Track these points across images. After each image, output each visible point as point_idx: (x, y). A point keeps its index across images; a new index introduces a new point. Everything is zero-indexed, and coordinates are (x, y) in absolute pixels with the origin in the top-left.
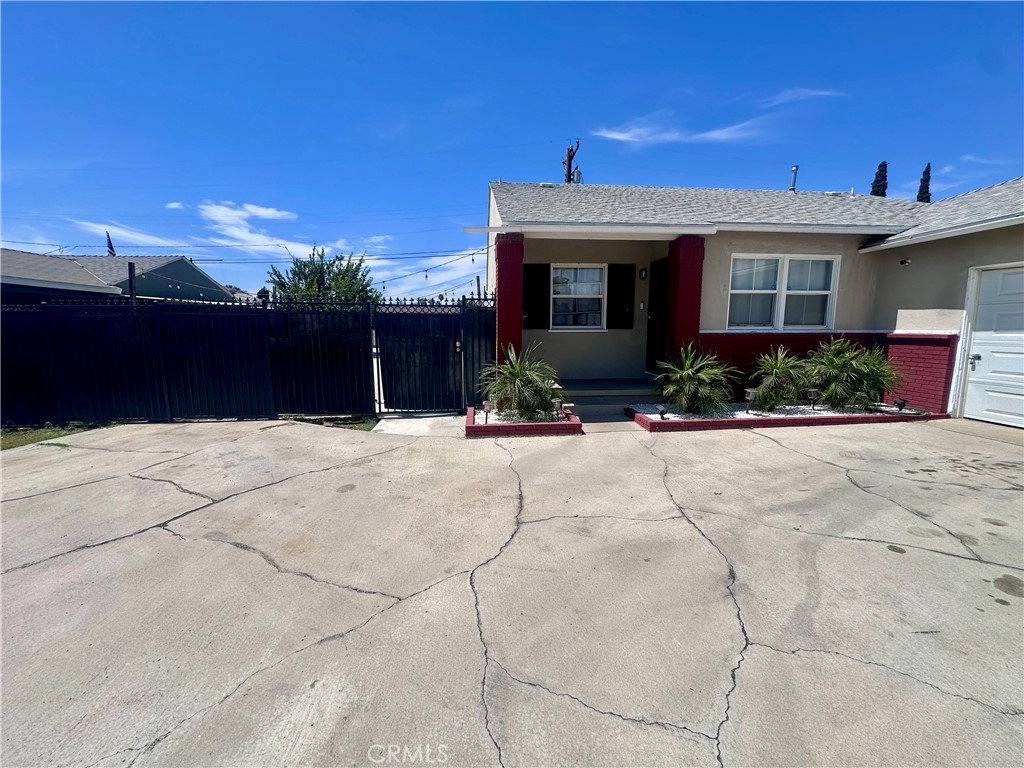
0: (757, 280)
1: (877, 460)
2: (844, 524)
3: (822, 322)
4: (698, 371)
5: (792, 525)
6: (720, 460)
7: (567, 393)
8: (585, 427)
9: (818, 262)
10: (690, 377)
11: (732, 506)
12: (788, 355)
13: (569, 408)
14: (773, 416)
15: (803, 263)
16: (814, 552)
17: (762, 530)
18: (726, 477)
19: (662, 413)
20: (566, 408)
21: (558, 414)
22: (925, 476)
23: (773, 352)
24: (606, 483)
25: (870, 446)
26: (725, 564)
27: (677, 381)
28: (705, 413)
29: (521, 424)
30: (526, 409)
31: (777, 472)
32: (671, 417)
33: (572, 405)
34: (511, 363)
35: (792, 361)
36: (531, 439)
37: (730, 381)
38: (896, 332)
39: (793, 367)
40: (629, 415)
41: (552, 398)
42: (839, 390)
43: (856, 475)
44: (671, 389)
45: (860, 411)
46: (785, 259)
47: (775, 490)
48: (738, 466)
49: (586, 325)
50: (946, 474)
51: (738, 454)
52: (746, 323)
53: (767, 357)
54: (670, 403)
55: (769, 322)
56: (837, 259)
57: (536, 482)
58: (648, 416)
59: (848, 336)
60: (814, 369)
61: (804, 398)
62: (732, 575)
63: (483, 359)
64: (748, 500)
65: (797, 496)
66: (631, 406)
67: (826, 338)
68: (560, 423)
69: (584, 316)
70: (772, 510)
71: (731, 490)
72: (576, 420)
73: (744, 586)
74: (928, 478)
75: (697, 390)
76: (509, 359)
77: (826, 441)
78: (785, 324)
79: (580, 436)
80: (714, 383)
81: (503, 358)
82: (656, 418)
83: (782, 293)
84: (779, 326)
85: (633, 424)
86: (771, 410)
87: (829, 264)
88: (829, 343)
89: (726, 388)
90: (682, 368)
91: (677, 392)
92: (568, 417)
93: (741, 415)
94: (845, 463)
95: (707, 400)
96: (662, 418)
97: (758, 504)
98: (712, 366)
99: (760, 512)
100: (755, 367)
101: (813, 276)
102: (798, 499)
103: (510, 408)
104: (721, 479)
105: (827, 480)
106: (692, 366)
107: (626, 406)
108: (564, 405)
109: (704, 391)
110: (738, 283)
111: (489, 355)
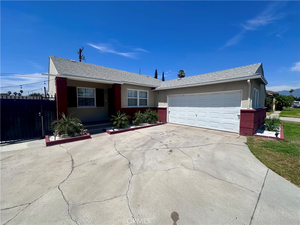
0: (133, 95)
1: (156, 133)
2: (150, 147)
3: (146, 105)
4: (121, 117)
5: (141, 150)
6: (127, 139)
7: (85, 126)
8: (92, 136)
9: (145, 92)
10: (120, 119)
11: (130, 149)
12: (140, 113)
13: (86, 131)
14: (138, 127)
15: (142, 92)
16: (145, 154)
17: (135, 152)
18: (129, 142)
19: (113, 129)
20: (85, 131)
21: (82, 133)
22: (162, 135)
23: (137, 112)
24: (99, 150)
25: (155, 131)
26: (128, 161)
27: (116, 120)
28: (124, 128)
29: (69, 138)
30: (70, 133)
31: (139, 139)
32: (116, 130)
33: (87, 130)
34: (64, 119)
35: (141, 114)
36: (73, 142)
37: (129, 119)
38: (159, 107)
39: (141, 115)
40: (104, 131)
41: (80, 129)
42: (150, 119)
43: (152, 137)
44: (115, 123)
45: (154, 123)
46: (138, 91)
47: (138, 143)
48: (131, 139)
49: (90, 105)
50: (166, 134)
51: (131, 137)
52: (131, 105)
53: (136, 113)
54: (115, 126)
55: (136, 105)
56: (148, 91)
57: (77, 155)
58: (110, 130)
59: (151, 108)
60: (145, 116)
61: (144, 122)
62: (130, 163)
63: (52, 118)
64: (133, 147)
65: (142, 143)
66: (105, 128)
67: (147, 108)
68: (83, 136)
69: (89, 103)
70: (138, 148)
71: (130, 145)
72: (88, 134)
73: (132, 164)
74: (163, 135)
75: (121, 122)
76: (63, 118)
77: (148, 131)
78: (139, 105)
79: (90, 139)
80: (125, 120)
81: (60, 117)
82: (112, 131)
83: (138, 98)
84: (138, 106)
85: (106, 133)
86: (138, 125)
87: (146, 92)
88: (148, 109)
89: (128, 121)
90: (117, 117)
91: (117, 123)
92: (86, 134)
93: (132, 127)
94: (151, 135)
95: (124, 124)
96: (113, 130)
97: (135, 147)
98: (125, 116)
99: (135, 149)
100: (134, 116)
101: (144, 95)
102: (142, 144)
103: (65, 134)
104: (128, 143)
105: (148, 139)
106: (120, 116)
107: (104, 128)
108: (84, 130)
109: (123, 122)
110: (129, 96)
111: (54, 117)
